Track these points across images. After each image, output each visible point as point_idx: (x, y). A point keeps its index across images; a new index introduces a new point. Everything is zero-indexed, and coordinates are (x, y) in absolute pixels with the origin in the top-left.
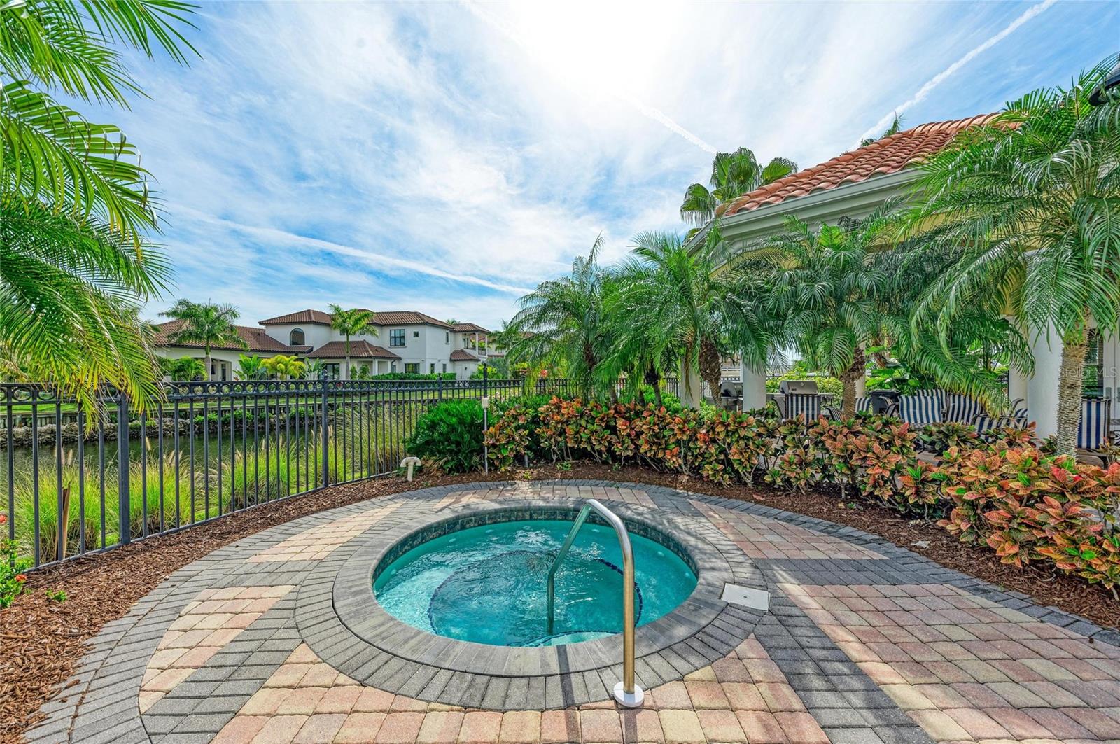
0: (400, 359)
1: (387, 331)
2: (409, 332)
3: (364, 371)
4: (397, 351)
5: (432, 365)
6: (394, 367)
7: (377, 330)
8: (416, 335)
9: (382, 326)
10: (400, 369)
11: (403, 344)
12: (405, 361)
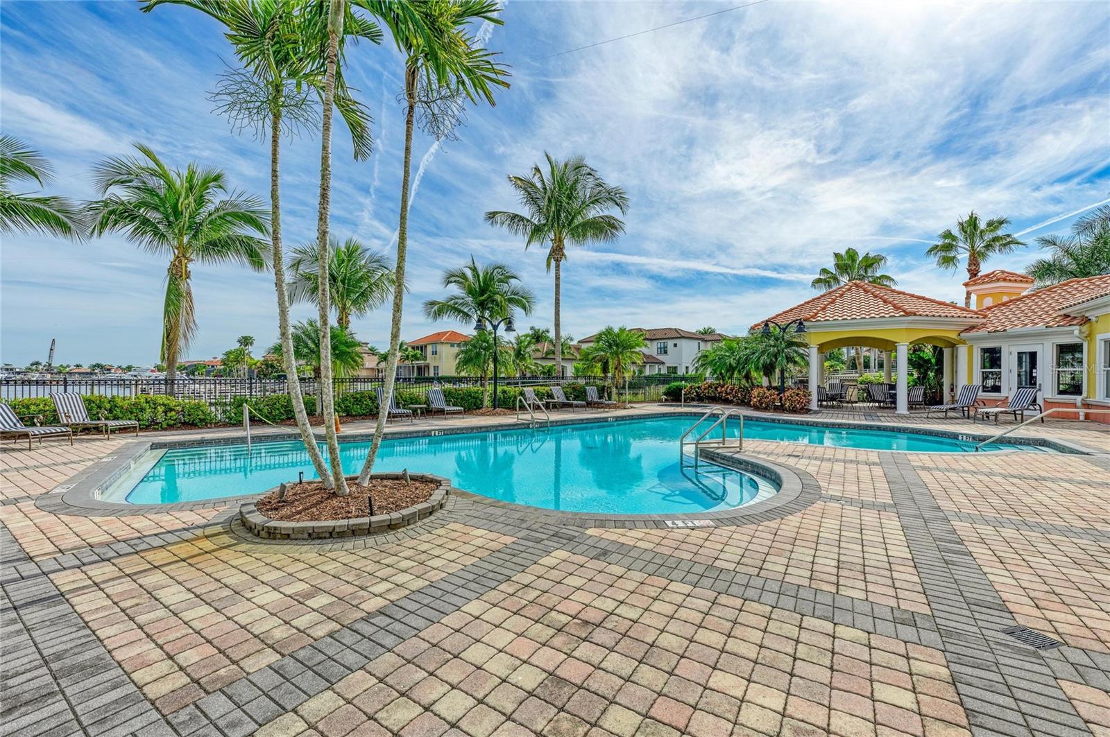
0: (663, 363)
1: (655, 343)
2: (670, 343)
3: (640, 372)
4: (661, 358)
5: (687, 368)
6: (660, 369)
7: (648, 343)
8: (675, 345)
9: (651, 340)
10: (664, 371)
11: (666, 352)
12: (667, 365)
